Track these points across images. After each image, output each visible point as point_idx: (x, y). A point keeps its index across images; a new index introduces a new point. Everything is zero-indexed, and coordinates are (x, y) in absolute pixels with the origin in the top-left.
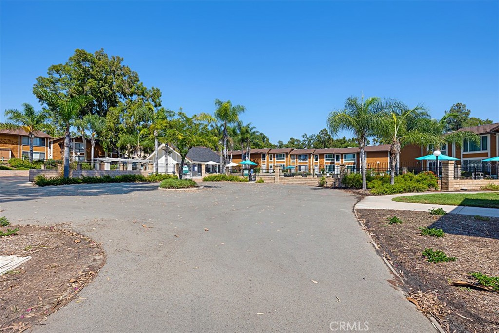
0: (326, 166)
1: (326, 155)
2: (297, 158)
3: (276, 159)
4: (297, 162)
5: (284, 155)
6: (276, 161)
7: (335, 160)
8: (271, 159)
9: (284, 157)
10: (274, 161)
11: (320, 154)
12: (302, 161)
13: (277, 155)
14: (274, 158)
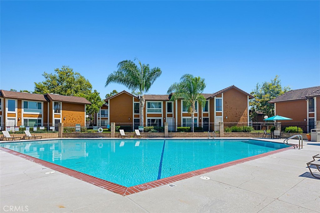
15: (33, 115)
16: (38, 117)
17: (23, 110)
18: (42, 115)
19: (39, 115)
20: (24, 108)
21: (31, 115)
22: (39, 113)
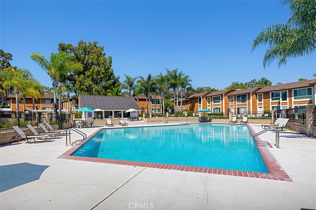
0: (273, 107)
1: (272, 94)
2: (235, 101)
3: (213, 102)
4: (235, 104)
5: (219, 97)
6: (213, 104)
7: (281, 99)
8: (209, 103)
9: (219, 100)
10: (212, 104)
11: (265, 93)
12: (241, 103)
13: (214, 98)
14: (212, 101)
15: (303, 102)
16: (308, 103)
17: (293, 98)
18: (312, 100)
19: (309, 101)
20: (294, 96)
21: (301, 102)
22: (309, 99)
